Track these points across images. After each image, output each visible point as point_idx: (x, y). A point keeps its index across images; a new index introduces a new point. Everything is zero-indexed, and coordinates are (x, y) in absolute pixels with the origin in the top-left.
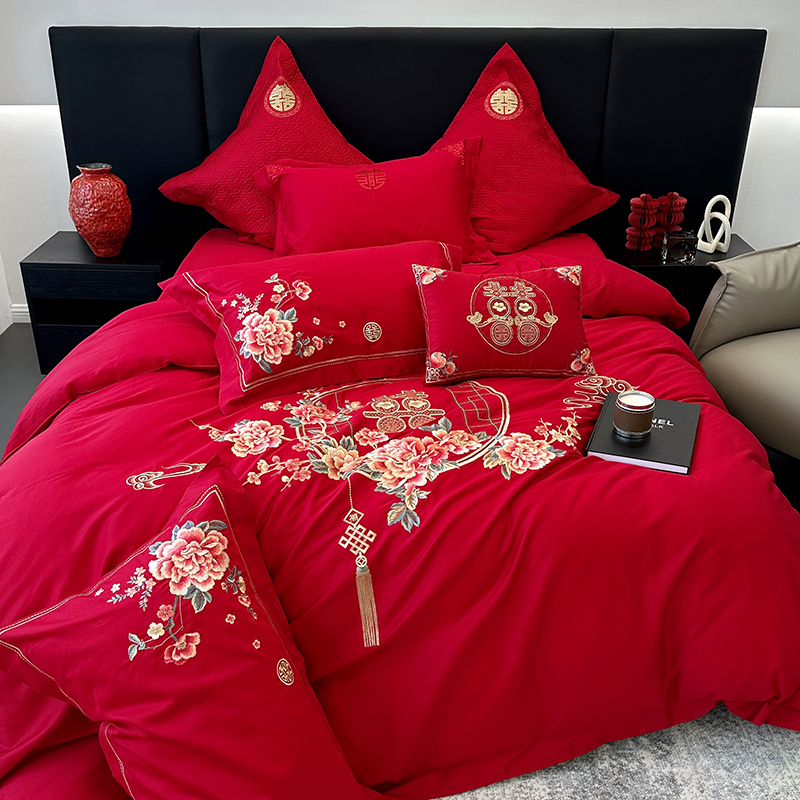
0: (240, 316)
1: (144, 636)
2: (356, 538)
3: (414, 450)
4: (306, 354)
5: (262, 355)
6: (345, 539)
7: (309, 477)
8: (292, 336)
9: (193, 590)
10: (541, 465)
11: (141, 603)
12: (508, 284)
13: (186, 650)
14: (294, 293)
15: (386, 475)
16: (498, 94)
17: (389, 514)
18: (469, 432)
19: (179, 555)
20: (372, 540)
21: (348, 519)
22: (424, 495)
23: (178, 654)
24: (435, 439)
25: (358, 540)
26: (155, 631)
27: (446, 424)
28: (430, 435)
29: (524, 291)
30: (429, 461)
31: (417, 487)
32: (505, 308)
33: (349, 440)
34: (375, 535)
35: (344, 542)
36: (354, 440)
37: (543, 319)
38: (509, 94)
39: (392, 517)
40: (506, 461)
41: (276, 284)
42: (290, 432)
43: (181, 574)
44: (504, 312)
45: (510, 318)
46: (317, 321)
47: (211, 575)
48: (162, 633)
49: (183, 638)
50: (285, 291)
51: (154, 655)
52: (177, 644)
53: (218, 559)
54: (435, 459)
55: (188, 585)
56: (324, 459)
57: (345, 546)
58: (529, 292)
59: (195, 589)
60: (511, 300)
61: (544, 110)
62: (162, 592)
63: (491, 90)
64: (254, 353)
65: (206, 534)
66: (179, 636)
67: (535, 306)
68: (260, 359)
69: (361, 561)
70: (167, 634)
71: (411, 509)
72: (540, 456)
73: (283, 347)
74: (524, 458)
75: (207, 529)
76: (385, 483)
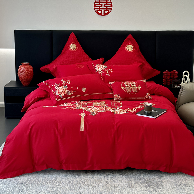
10: (122, 113)
16: (128, 46)
24: (104, 108)
38: (131, 46)
40: (116, 112)
61: (140, 50)
63: (126, 45)
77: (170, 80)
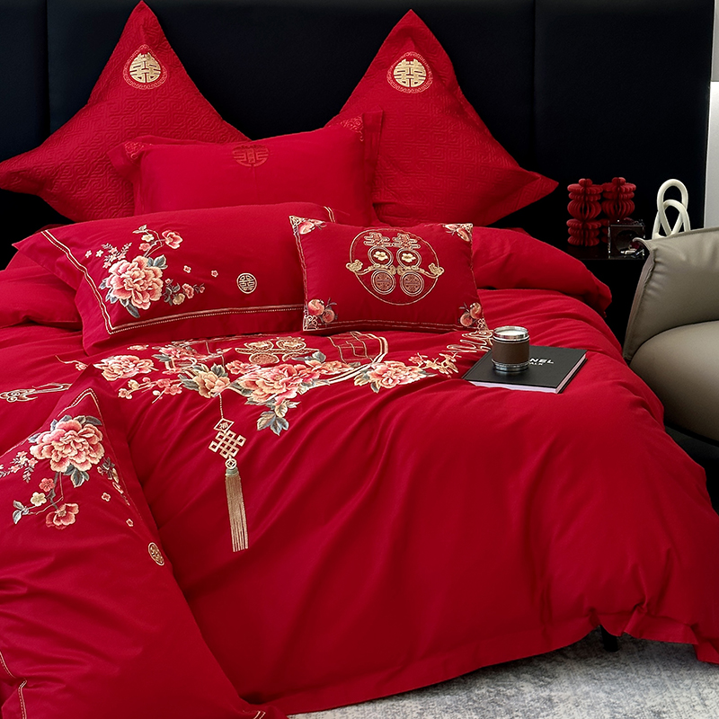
0: (106, 265)
1: (27, 503)
2: (226, 442)
3: (286, 373)
4: (176, 302)
5: (130, 299)
6: (215, 444)
7: (180, 392)
8: (161, 282)
9: (71, 468)
10: (411, 381)
11: (24, 476)
12: (392, 236)
13: (66, 518)
14: (164, 242)
15: (257, 392)
16: (402, 65)
17: (259, 420)
18: (342, 362)
19: (58, 441)
20: (241, 444)
21: (218, 427)
22: (293, 405)
23: (58, 519)
24: (308, 366)
25: (228, 444)
26: (38, 499)
27: (320, 357)
28: (303, 363)
29: (407, 243)
30: (301, 380)
31: (287, 399)
32: (386, 257)
33: (220, 368)
34: (244, 440)
35: (214, 447)
36: (226, 368)
37: (427, 270)
38: (415, 65)
39: (261, 423)
40: (376, 380)
41: (145, 234)
42: (159, 365)
43: (60, 456)
44: (385, 262)
45: (392, 267)
46: (187, 269)
47: (89, 459)
48: (44, 501)
49: (63, 508)
50: (155, 240)
51: (37, 520)
52: (58, 512)
53: (95, 448)
54: (305, 379)
55: (68, 464)
56: (194, 379)
57: (215, 450)
58: (413, 244)
59: (74, 468)
60: (394, 250)
62: (43, 468)
64: (121, 297)
65: (83, 426)
66: (59, 505)
67: (419, 256)
68: (128, 303)
69: (231, 463)
70: (48, 502)
71: (280, 416)
72: (412, 376)
73: (152, 292)
74: (394, 377)
75: (84, 422)
76: (255, 398)
77: (597, 225)
